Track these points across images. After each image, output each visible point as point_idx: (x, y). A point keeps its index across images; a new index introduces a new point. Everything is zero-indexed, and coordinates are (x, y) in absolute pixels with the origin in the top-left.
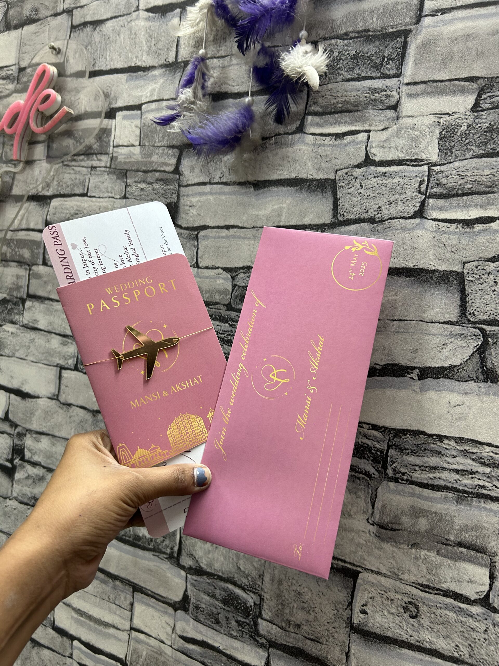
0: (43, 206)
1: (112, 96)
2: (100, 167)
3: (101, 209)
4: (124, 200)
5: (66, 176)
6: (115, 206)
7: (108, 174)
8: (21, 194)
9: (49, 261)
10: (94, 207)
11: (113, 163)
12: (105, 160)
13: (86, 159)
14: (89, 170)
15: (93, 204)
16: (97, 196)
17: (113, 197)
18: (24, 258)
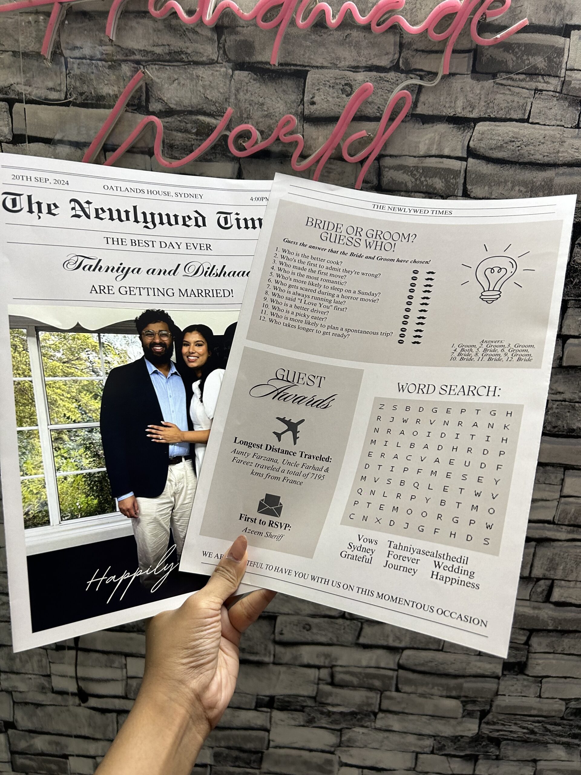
0: (464, 130)
1: (567, 9)
2: (548, 91)
3: (547, 138)
4: (577, 130)
5: (498, 96)
6: (565, 135)
7: (557, 100)
8: (431, 113)
9: (472, 192)
10: (537, 136)
11: (564, 88)
12: (554, 84)
13: (528, 79)
14: (533, 92)
15: (537, 131)
16: (541, 123)
17: (563, 126)
18: (435, 188)
